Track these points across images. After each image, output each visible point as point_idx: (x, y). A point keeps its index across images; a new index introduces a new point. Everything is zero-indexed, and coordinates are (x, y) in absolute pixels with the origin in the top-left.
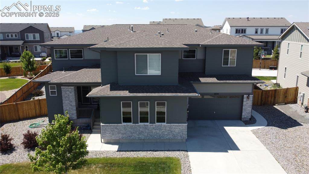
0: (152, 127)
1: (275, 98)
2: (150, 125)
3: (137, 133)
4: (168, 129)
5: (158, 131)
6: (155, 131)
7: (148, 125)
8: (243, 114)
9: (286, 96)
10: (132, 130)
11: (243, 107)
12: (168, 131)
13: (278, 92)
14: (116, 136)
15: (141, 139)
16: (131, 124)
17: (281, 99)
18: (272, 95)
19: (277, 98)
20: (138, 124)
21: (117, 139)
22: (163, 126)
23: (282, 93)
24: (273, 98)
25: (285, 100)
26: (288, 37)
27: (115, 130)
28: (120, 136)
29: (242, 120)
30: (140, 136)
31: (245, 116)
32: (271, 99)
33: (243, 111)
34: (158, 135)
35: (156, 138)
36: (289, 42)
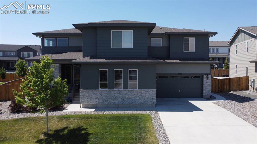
0: (125, 92)
1: (230, 85)
2: (124, 91)
3: (113, 98)
4: (140, 94)
5: (131, 96)
6: (128, 96)
7: (121, 91)
8: (204, 92)
9: (239, 84)
10: (108, 95)
11: (204, 86)
12: (140, 96)
13: (232, 81)
14: (94, 101)
15: (116, 104)
16: (107, 89)
17: (235, 87)
18: (227, 84)
19: (231, 86)
20: (113, 90)
21: (94, 103)
22: (135, 91)
23: (235, 81)
24: (228, 86)
25: (238, 87)
26: (235, 41)
27: (93, 95)
28: (97, 101)
29: (204, 97)
30: (115, 101)
31: (206, 94)
32: (227, 86)
33: (204, 89)
34: (130, 100)
35: (128, 103)
36: (236, 44)
